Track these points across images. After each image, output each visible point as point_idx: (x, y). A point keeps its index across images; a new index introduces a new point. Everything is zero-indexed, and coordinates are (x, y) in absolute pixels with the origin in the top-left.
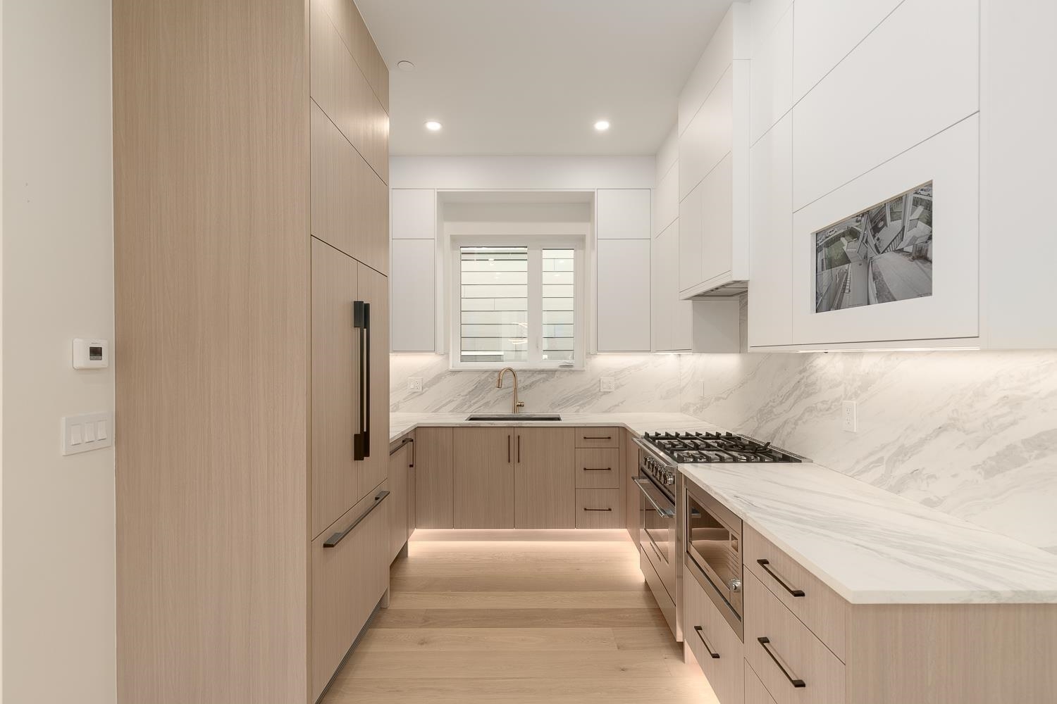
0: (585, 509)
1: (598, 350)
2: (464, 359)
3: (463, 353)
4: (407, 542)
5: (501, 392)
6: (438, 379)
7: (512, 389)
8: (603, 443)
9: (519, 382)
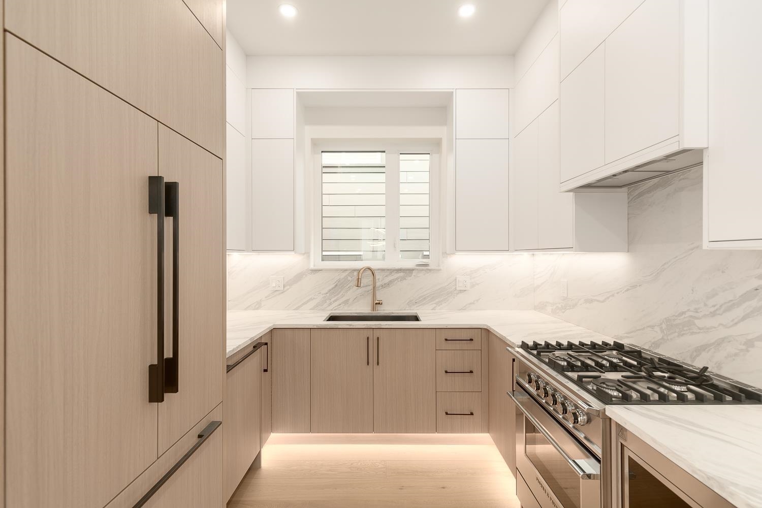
0: (447, 414)
1: (456, 250)
2: (324, 258)
3: (324, 253)
4: (260, 453)
5: (360, 290)
6: (299, 277)
7: (371, 287)
8: (466, 345)
9: (377, 281)
